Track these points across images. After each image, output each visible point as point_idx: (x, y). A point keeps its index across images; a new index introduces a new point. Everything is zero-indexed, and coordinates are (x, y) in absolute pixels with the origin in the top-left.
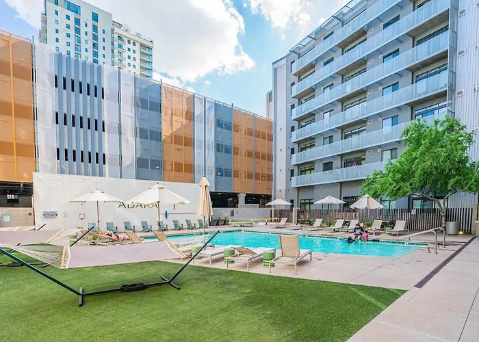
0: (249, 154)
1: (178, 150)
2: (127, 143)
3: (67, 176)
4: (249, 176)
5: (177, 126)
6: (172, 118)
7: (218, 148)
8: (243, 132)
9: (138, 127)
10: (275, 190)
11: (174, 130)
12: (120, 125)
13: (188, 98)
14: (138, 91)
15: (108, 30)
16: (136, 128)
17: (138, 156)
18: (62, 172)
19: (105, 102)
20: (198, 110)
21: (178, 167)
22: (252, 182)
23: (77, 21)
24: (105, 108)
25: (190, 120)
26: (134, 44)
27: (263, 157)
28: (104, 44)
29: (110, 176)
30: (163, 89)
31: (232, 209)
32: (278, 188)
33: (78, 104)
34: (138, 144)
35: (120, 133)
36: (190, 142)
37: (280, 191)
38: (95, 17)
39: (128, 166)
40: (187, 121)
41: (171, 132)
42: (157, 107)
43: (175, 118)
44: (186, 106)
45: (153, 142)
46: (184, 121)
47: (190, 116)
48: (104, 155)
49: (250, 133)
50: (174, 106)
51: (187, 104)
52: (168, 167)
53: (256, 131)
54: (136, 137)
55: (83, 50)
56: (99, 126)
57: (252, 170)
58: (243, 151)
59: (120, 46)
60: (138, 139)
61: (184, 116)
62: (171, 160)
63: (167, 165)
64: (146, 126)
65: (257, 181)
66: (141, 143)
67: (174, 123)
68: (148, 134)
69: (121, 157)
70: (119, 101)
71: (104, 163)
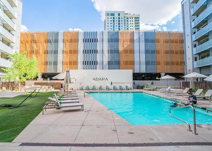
0: (167, 52)
1: (126, 56)
2: (105, 56)
3: (85, 70)
4: (167, 64)
5: (125, 46)
6: (123, 43)
7: (147, 52)
8: (162, 42)
9: (109, 49)
10: (186, 70)
11: (124, 48)
12: (103, 50)
13: (130, 34)
14: (109, 36)
15: (123, 17)
16: (109, 50)
17: (109, 60)
18: (84, 69)
19: (98, 43)
20: (136, 37)
21: (126, 63)
22: (169, 67)
23: (114, 18)
24: (98, 45)
25: (132, 42)
26: (132, 18)
27: (177, 53)
28: (122, 22)
29: (99, 69)
30: (119, 33)
31: (152, 81)
32: (188, 69)
33: (90, 46)
34: (109, 56)
35: (103, 53)
36: (132, 52)
37: (189, 70)
38: (119, 15)
39: (105, 65)
40: (130, 43)
41: (123, 49)
42: (117, 40)
43: (124, 43)
44: (130, 37)
45: (116, 54)
46: (129, 43)
47: (132, 41)
48: (97, 61)
49: (166, 41)
50: (124, 38)
51: (130, 36)
52: (122, 63)
53: (170, 40)
54: (109, 53)
55: (115, 26)
56: (96, 52)
57: (169, 60)
58: (163, 51)
59: (127, 21)
60: (109, 54)
61: (129, 41)
62: (123, 60)
63: (121, 63)
64: (113, 49)
65: (173, 66)
66: (110, 55)
67: (124, 45)
68: (113, 51)
69: (103, 61)
70: (103, 42)
71: (97, 64)
